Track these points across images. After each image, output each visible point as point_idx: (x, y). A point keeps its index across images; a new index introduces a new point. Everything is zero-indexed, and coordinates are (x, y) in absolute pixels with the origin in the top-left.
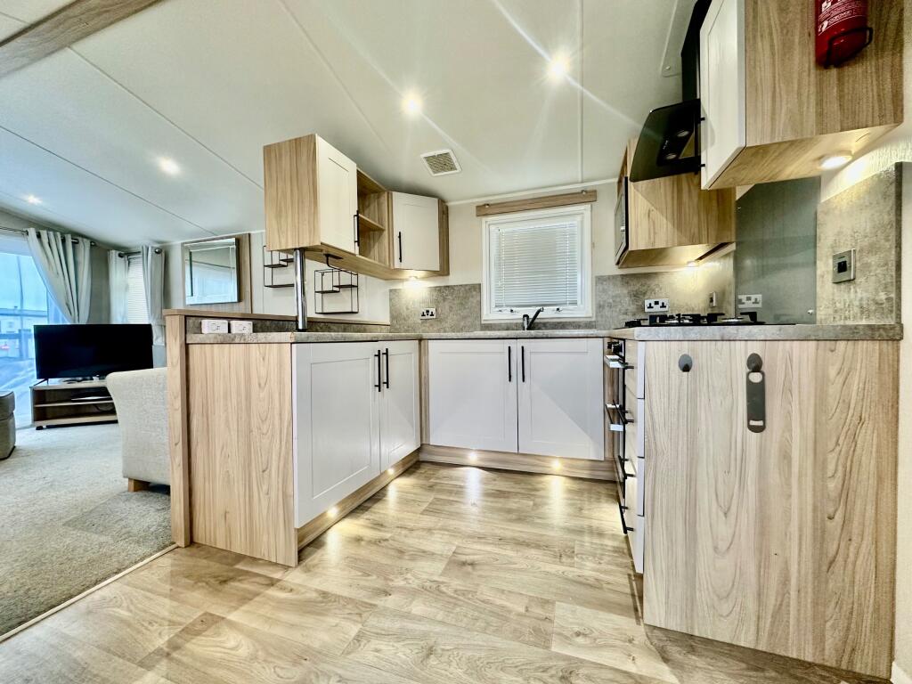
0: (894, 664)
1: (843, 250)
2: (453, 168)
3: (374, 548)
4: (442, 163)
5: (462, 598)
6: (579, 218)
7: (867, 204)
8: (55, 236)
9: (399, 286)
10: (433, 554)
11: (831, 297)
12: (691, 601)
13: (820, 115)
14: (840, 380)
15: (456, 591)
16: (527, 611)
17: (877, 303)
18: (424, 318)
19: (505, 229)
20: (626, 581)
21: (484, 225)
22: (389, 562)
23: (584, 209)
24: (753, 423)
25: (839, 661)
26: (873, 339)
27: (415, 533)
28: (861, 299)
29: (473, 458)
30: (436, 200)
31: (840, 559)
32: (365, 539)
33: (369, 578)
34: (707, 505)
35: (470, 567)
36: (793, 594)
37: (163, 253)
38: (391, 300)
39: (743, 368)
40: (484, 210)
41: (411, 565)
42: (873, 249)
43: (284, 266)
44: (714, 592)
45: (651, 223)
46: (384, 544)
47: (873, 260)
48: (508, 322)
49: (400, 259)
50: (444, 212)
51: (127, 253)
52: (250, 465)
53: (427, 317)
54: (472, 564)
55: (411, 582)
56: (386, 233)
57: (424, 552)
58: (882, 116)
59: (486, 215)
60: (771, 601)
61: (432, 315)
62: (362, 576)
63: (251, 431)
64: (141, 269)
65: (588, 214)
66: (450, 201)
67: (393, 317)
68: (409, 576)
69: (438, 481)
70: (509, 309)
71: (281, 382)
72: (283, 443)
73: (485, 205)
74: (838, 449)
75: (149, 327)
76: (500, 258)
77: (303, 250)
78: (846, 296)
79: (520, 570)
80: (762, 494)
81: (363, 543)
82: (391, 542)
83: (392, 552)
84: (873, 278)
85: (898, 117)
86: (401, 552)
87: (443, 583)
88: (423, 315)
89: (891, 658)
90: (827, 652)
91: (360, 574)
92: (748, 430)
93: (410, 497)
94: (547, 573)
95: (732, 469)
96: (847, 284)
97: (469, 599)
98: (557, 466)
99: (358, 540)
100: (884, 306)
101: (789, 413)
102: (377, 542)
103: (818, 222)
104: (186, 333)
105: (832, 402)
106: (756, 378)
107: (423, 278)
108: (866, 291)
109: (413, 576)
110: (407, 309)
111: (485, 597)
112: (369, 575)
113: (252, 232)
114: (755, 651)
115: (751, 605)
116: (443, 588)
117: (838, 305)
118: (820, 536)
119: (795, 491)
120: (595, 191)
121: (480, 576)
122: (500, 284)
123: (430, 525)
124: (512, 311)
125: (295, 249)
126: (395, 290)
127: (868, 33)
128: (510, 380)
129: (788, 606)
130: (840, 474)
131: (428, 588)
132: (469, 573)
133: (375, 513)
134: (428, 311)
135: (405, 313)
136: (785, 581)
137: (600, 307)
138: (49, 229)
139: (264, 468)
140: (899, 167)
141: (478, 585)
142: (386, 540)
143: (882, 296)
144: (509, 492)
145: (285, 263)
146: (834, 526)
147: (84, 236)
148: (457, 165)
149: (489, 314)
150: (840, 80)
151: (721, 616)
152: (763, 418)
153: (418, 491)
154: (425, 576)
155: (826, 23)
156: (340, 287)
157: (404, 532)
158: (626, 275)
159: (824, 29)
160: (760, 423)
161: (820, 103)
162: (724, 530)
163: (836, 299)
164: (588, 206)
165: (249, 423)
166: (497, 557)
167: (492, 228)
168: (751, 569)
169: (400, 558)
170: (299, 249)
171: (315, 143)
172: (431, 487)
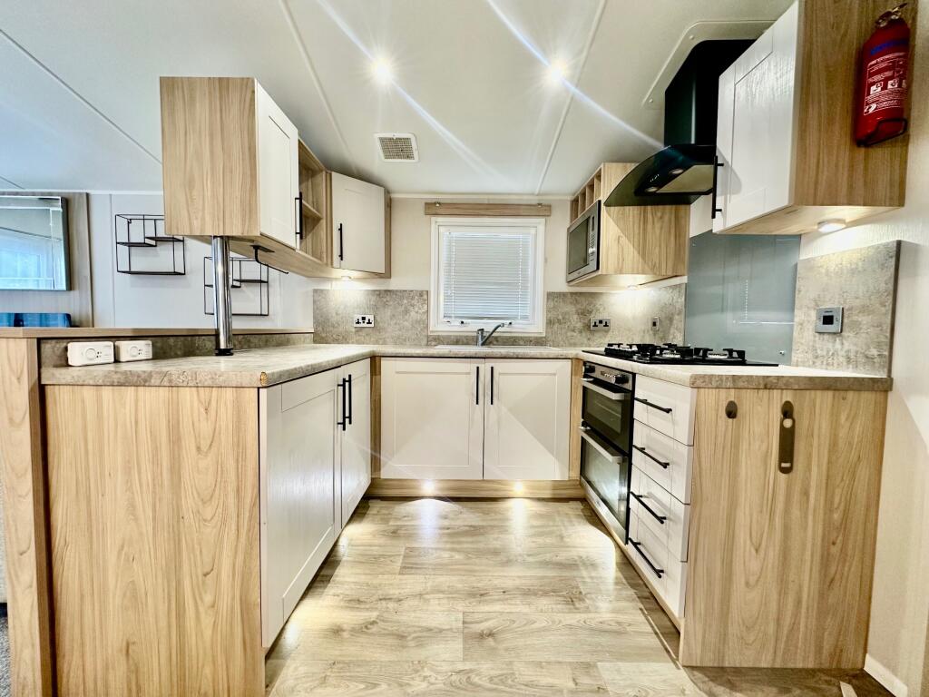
0: (867, 656)
1: (828, 306)
2: (409, 156)
3: (363, 639)
4: (397, 148)
5: (502, 687)
6: (533, 231)
7: (860, 269)
9: (326, 286)
10: (441, 631)
11: (811, 344)
12: (724, 638)
13: (851, 187)
14: (848, 424)
15: (491, 679)
16: (576, 684)
17: (867, 357)
18: (358, 325)
19: (456, 233)
20: (642, 618)
21: (433, 225)
22: (392, 657)
23: (539, 222)
24: (784, 465)
25: (831, 663)
26: (873, 390)
27: (406, 604)
28: (848, 351)
29: (429, 487)
30: (383, 189)
31: (838, 576)
32: (345, 627)
33: (378, 689)
34: (742, 545)
35: (490, 639)
36: (803, 615)
38: (314, 302)
39: (777, 414)
40: (434, 208)
41: (422, 654)
42: (865, 309)
43: (151, 246)
44: (744, 623)
45: (620, 249)
46: (374, 629)
47: (864, 320)
48: (458, 334)
49: (341, 256)
50: (389, 204)
52: (178, 567)
53: (362, 325)
54: (491, 634)
55: (432, 680)
56: (323, 222)
57: (430, 630)
58: (891, 199)
59: (436, 214)
60: (787, 621)
61: (369, 323)
62: (366, 688)
63: (180, 518)
65: (541, 228)
66: (394, 192)
67: (317, 322)
68: (427, 672)
69: (399, 523)
70: (460, 320)
71: (239, 445)
72: (244, 532)
73: (435, 203)
74: (842, 484)
76: (450, 265)
77: (226, 240)
78: (830, 345)
79: (545, 629)
80: (786, 528)
81: (345, 635)
82: (381, 624)
83: (391, 641)
84: (864, 335)
85: (900, 200)
86: (402, 637)
87: (471, 671)
88: (358, 323)
89: (865, 652)
90: (824, 657)
91: (362, 686)
92: (779, 473)
93: (376, 551)
94: (570, 627)
95: (765, 509)
96: (831, 336)
97: (511, 687)
98: (518, 488)
99: (336, 631)
100: (875, 360)
101: (810, 454)
102: (364, 628)
103: (798, 276)
104: (40, 367)
105: (841, 444)
106: (788, 423)
107: (359, 279)
108: (855, 345)
109: (432, 670)
110: (337, 314)
111: (527, 679)
112: (375, 685)
113: (91, 192)
114: (773, 669)
115: (771, 628)
116: (476, 679)
117: (819, 352)
118: (826, 560)
119: (810, 523)
120: (550, 206)
121: (507, 649)
122: (449, 292)
123: (419, 588)
124: (462, 322)
125: (215, 237)
126: (322, 291)
127: (903, 123)
128: (477, 403)
129: (799, 624)
130: (842, 507)
131: (458, 683)
132: (493, 648)
133: (342, 583)
134: (364, 318)
135: (334, 319)
136: (799, 602)
137: (550, 323)
139: (207, 569)
140: (899, 243)
141: (511, 663)
142: (373, 623)
143: (874, 352)
144: (483, 527)
145: (153, 242)
146: (835, 550)
148: (415, 154)
149: (438, 326)
150: (866, 158)
151: (748, 644)
152: (791, 461)
153: (382, 541)
154: (446, 667)
155: (874, 106)
156: (241, 281)
157: (391, 605)
158: (576, 293)
159: (871, 111)
160: (787, 465)
161: (851, 177)
162: (754, 566)
163: (817, 346)
164: (542, 220)
165: (179, 507)
166: (512, 617)
167: (442, 229)
168: (774, 596)
169: (403, 647)
170: (221, 237)
171: (253, 92)
172: (394, 532)
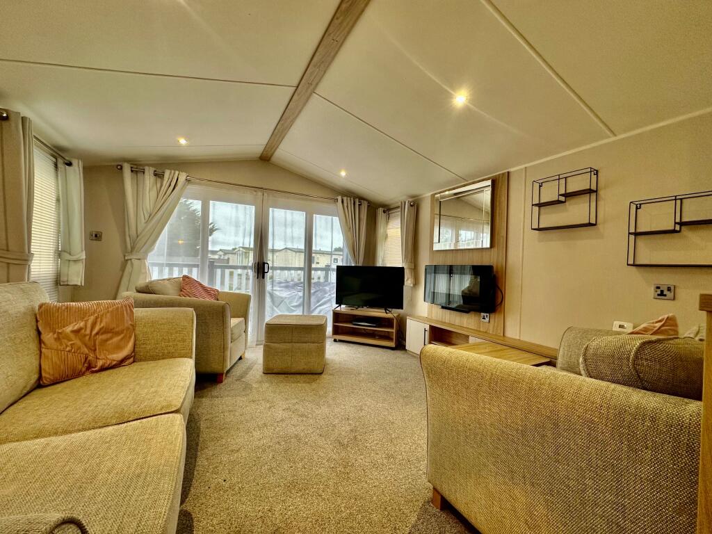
8: (350, 200)
37: (415, 205)
43: (562, 202)
51: (388, 209)
64: (399, 220)
75: (402, 269)
113: (511, 170)
138: (347, 197)
145: (563, 199)
147: (364, 199)
